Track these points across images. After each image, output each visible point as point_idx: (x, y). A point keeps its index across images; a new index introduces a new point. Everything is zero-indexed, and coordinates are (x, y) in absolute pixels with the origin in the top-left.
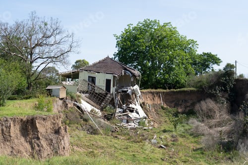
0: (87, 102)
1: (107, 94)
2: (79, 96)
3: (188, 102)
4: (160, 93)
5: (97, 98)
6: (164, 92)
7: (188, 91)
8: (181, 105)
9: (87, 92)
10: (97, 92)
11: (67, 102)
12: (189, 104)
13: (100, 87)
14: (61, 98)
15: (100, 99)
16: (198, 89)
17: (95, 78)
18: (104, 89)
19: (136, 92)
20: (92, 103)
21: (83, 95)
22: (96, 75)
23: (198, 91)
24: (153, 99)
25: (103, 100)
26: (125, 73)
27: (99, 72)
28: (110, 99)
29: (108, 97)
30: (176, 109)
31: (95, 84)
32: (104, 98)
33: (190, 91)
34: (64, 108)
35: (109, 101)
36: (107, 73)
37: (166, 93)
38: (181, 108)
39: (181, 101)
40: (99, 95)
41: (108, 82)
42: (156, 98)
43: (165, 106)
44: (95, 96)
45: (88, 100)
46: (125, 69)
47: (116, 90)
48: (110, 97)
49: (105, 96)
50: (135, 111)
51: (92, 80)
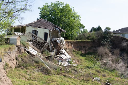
0: (32, 48)
1: (45, 42)
2: (27, 44)
3: (86, 48)
4: (71, 42)
5: (39, 45)
6: (73, 42)
7: (86, 42)
8: (83, 49)
9: (32, 41)
10: (39, 41)
11: (21, 49)
12: (87, 49)
13: (41, 38)
14: (17, 45)
15: (41, 46)
16: (91, 40)
17: (37, 31)
18: (43, 39)
19: (63, 42)
20: (36, 48)
21: (30, 43)
22: (38, 29)
23: (91, 41)
24: (68, 46)
25: (42, 47)
26: (55, 29)
27: (40, 28)
28: (47, 46)
29: (46, 45)
30: (81, 51)
31: (37, 36)
32: (43, 45)
33: (88, 41)
34: (18, 53)
35: (46, 47)
36: (45, 29)
37: (75, 42)
38: (83, 51)
39: (83, 47)
40: (40, 43)
41: (46, 34)
42: (70, 45)
43: (75, 50)
44: (37, 44)
45: (33, 46)
46: (55, 27)
47: (51, 40)
48: (47, 44)
49: (44, 44)
50: (63, 54)
51: (35, 32)
